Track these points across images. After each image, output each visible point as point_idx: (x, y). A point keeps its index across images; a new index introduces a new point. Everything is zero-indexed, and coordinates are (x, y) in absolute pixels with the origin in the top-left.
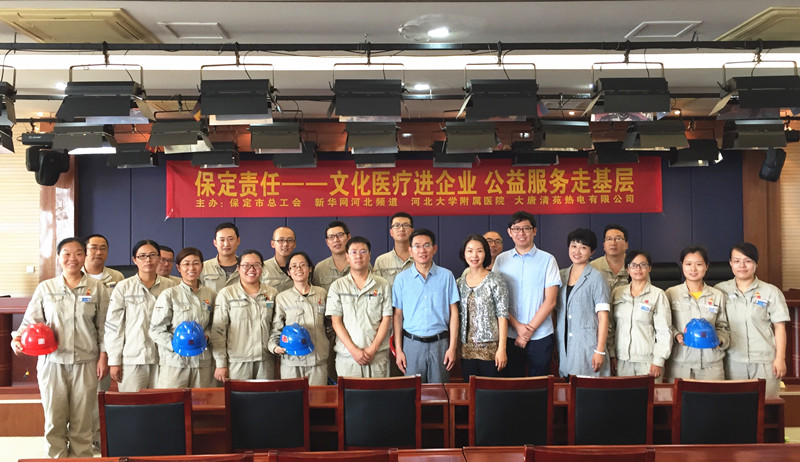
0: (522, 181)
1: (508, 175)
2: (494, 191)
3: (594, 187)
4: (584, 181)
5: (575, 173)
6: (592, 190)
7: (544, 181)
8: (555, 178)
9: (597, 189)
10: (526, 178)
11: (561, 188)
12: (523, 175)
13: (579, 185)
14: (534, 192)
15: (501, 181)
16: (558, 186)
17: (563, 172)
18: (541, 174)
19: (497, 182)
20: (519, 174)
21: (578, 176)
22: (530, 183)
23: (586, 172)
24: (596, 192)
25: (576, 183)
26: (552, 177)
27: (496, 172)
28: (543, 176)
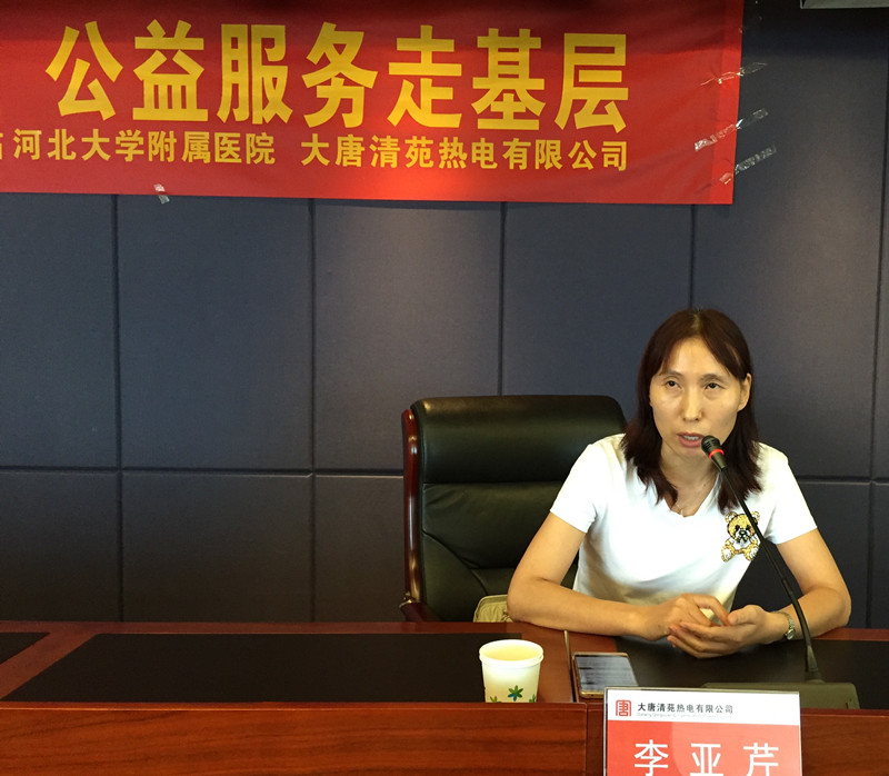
0: (195, 70)
1: (141, 43)
2: (85, 107)
3: (479, 107)
4: (438, 81)
5: (403, 45)
6: (470, 118)
7: (282, 73)
8: (324, 62)
9: (488, 114)
10: (209, 58)
11: (346, 105)
12: (198, 44)
13: (416, 96)
14: (241, 115)
15: (113, 69)
16: (334, 93)
17: (354, 40)
18: (268, 43)
19: (96, 72)
20: (184, 40)
21: (415, 57)
22: (228, 78)
23: (448, 46)
24: (483, 124)
25: (407, 87)
26: (314, 57)
27: (92, 28)
28: (277, 53)
